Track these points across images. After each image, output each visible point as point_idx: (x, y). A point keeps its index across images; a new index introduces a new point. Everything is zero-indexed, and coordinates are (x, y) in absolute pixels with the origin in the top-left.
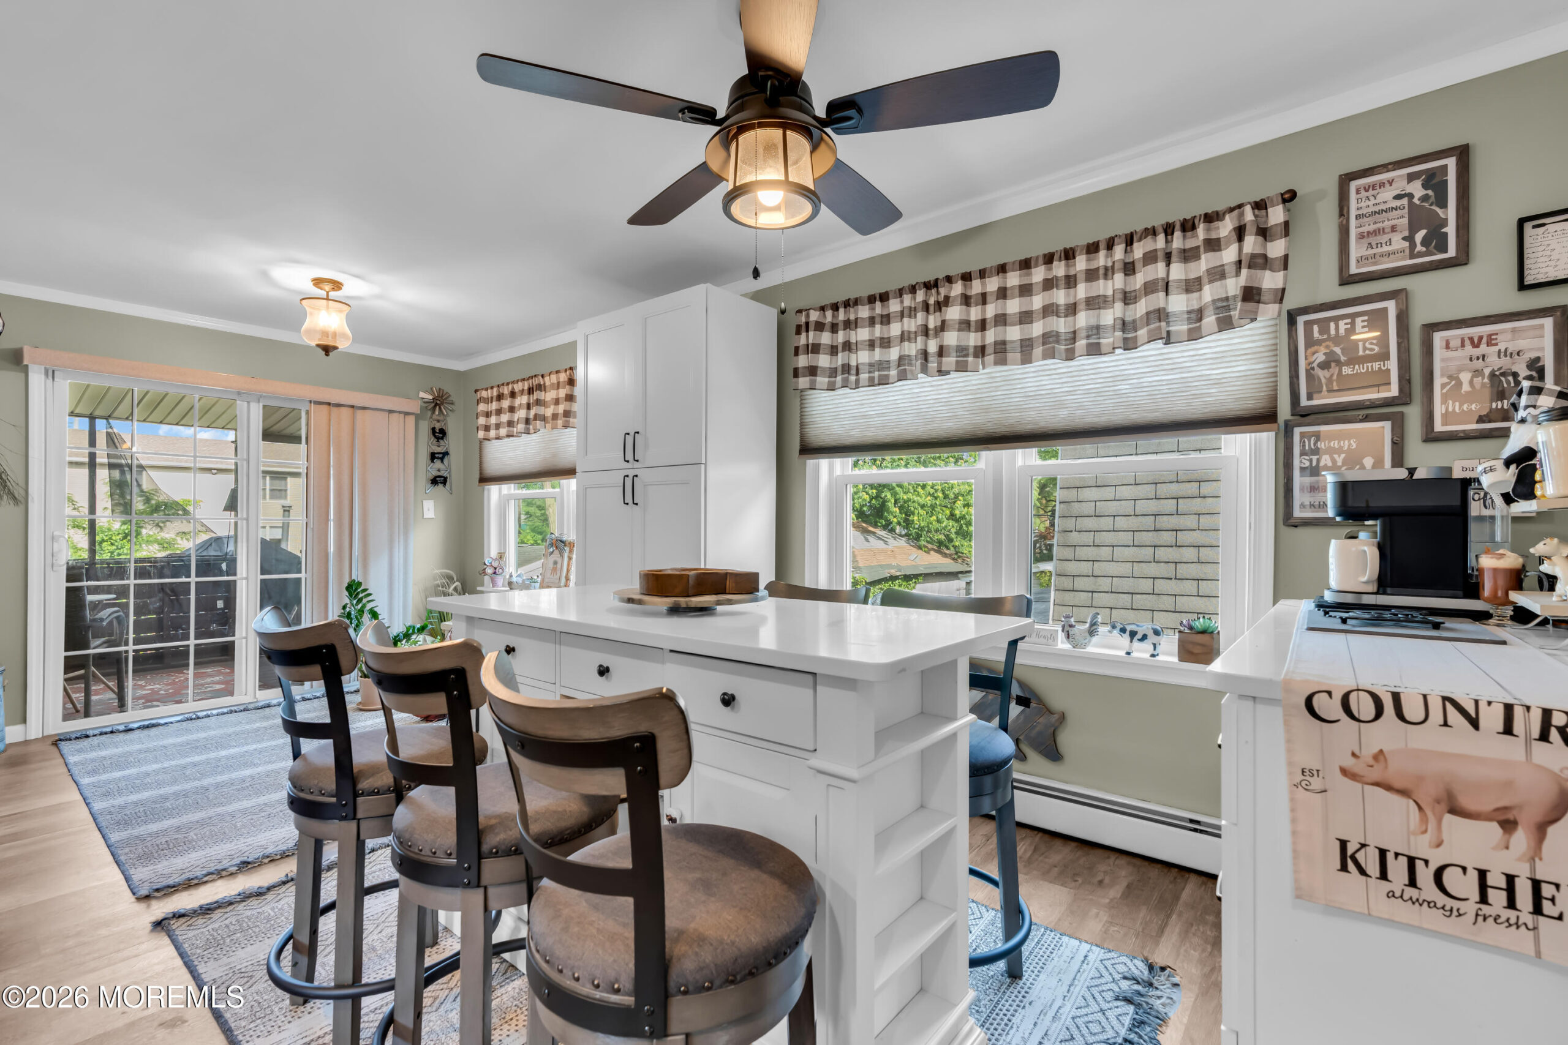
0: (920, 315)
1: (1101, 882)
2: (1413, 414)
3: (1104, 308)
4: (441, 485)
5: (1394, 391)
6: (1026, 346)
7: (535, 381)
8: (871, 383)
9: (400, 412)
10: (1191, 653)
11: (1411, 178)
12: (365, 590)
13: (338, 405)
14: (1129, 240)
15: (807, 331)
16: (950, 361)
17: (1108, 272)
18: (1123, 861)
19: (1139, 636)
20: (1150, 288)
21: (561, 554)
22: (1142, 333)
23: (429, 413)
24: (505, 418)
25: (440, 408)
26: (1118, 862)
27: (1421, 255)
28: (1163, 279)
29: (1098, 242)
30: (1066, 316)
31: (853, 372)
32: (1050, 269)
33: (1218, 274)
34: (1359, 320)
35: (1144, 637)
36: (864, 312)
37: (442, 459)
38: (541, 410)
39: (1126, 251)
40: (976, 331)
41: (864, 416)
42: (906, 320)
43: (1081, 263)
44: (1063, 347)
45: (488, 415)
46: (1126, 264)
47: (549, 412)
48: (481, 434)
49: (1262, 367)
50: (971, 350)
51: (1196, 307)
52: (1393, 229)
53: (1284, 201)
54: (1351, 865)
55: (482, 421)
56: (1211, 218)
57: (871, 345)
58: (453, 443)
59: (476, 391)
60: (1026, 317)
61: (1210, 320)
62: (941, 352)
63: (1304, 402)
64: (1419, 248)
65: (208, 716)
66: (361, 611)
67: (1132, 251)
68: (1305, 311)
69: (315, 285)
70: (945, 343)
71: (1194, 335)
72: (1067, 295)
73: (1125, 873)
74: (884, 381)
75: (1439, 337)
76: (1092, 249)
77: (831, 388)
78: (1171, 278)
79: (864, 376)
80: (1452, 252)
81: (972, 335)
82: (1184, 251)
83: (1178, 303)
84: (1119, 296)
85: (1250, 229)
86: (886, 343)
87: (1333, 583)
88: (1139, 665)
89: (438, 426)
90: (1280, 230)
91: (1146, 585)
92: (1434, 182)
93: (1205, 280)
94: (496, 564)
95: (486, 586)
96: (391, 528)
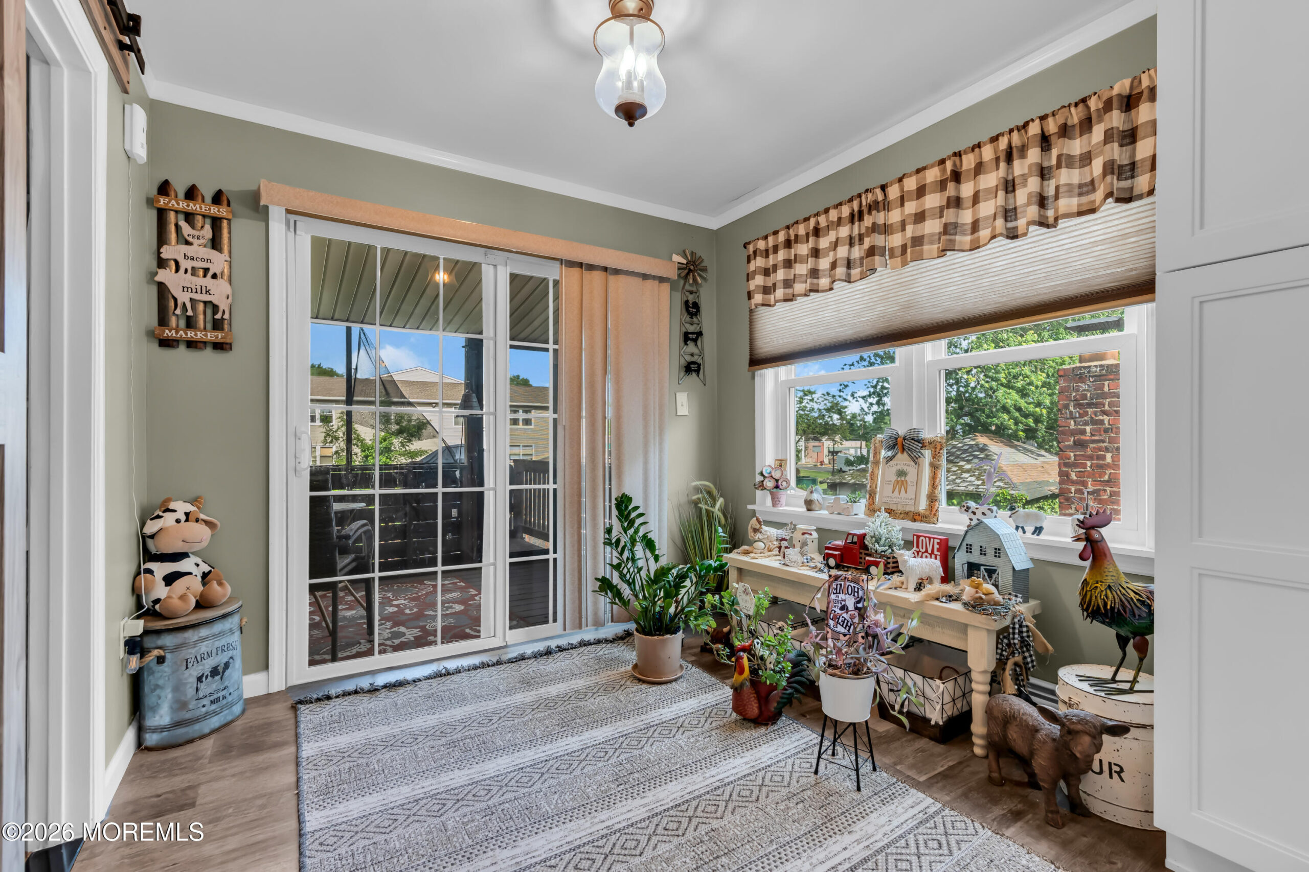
4: (694, 374)
7: (868, 199)
9: (655, 277)
12: (636, 508)
13: (591, 267)
21: (915, 460)
23: (683, 280)
24: (803, 268)
25: (694, 277)
37: (695, 341)
38: (879, 240)
45: (769, 271)
47: (896, 240)
48: (757, 300)
55: (759, 280)
58: (708, 321)
59: (746, 246)
66: (633, 542)
89: (691, 298)
94: (777, 475)
95: (762, 503)
96: (646, 427)
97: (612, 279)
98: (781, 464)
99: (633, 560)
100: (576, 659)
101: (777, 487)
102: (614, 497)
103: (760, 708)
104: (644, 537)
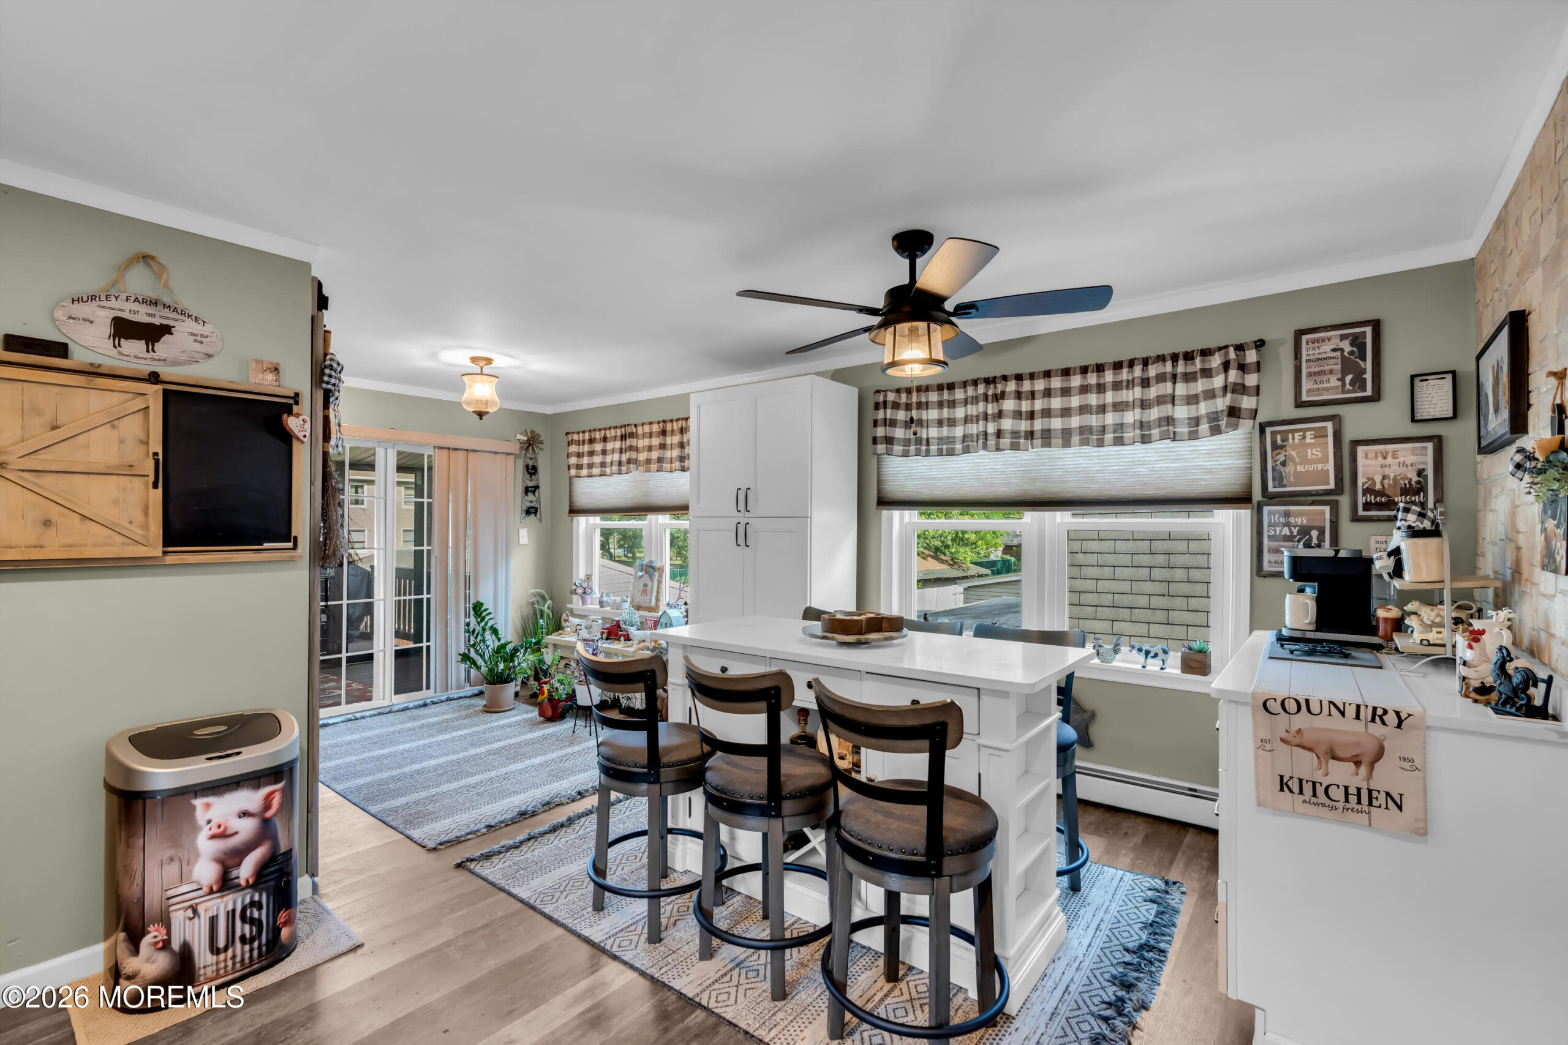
0: (981, 405)
1: (1126, 834)
2: (1344, 501)
3: (1126, 411)
4: (533, 515)
5: (1332, 485)
6: (1066, 434)
7: (629, 430)
8: (940, 453)
9: (502, 453)
10: (1190, 667)
11: (1343, 337)
12: (487, 609)
13: (455, 449)
14: (1146, 362)
15: (885, 407)
16: (1006, 441)
17: (1130, 384)
18: (1140, 820)
19: (1152, 654)
20: (1160, 400)
21: (651, 578)
22: (1155, 432)
23: (524, 452)
24: (597, 459)
25: (533, 448)
26: (1137, 820)
27: (1349, 392)
28: (1170, 394)
29: (1122, 362)
30: (1097, 414)
31: (924, 443)
32: (1085, 378)
33: (1210, 395)
34: (1308, 434)
35: (1156, 655)
36: (933, 397)
37: (534, 492)
38: (633, 455)
39: (1143, 370)
40: (1026, 419)
41: (934, 479)
42: (969, 406)
43: (1109, 376)
44: (1095, 437)
45: (579, 455)
46: (1143, 379)
47: (642, 456)
48: (573, 472)
49: (1241, 463)
50: (1023, 434)
51: (1194, 415)
52: (1331, 372)
53: (1257, 347)
54: (1285, 788)
55: (573, 460)
56: (1206, 353)
57: (940, 423)
58: (543, 478)
59: (567, 434)
60: (1066, 412)
61: (1204, 427)
62: (999, 434)
63: (1271, 489)
64: (1348, 387)
65: (363, 717)
66: (484, 630)
67: (1147, 370)
68: (1271, 424)
69: (472, 362)
70: (1002, 428)
71: (1193, 436)
72: (1098, 398)
73: (1142, 828)
74: (951, 453)
75: (1361, 450)
76: (1118, 366)
77: (906, 454)
78: (1176, 393)
79: (934, 448)
80: (1369, 392)
81: (1023, 422)
82: (1186, 374)
83: (1181, 412)
84: (1138, 403)
85: (1233, 365)
86: (952, 422)
87: (1288, 623)
88: (1152, 675)
89: (530, 463)
90: (1254, 367)
91: (1143, 601)
92: (1357, 342)
93: (1201, 398)
94: (585, 585)
95: (576, 603)
96: (496, 553)
97: (471, 454)
98: (589, 578)
99: (484, 641)
100: (444, 707)
101: (585, 593)
102: (471, 603)
103: (553, 712)
104: (492, 627)
